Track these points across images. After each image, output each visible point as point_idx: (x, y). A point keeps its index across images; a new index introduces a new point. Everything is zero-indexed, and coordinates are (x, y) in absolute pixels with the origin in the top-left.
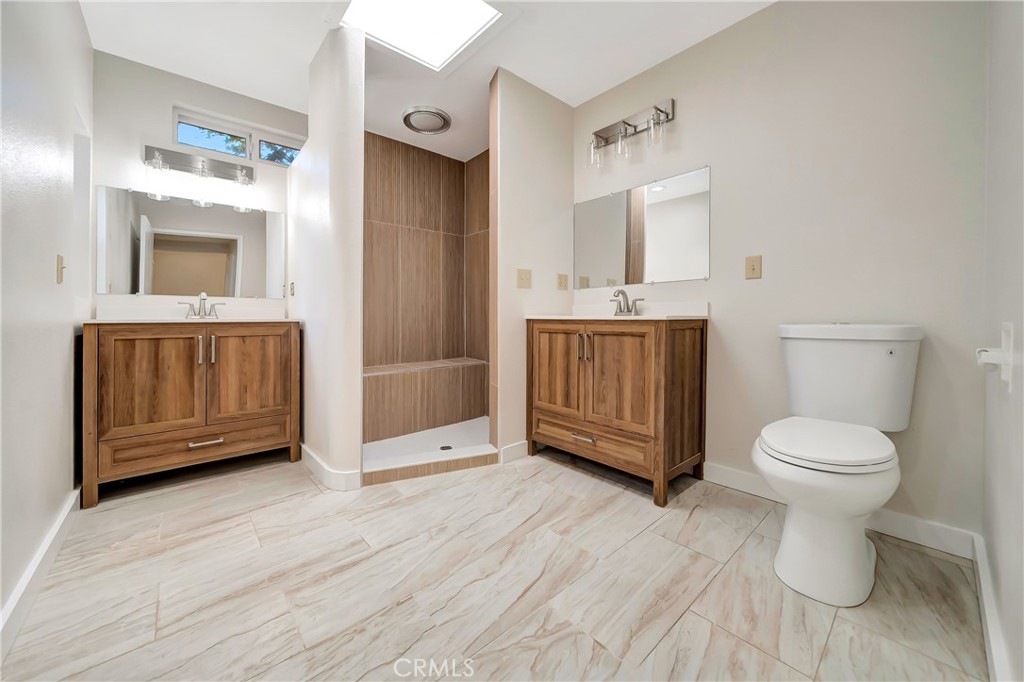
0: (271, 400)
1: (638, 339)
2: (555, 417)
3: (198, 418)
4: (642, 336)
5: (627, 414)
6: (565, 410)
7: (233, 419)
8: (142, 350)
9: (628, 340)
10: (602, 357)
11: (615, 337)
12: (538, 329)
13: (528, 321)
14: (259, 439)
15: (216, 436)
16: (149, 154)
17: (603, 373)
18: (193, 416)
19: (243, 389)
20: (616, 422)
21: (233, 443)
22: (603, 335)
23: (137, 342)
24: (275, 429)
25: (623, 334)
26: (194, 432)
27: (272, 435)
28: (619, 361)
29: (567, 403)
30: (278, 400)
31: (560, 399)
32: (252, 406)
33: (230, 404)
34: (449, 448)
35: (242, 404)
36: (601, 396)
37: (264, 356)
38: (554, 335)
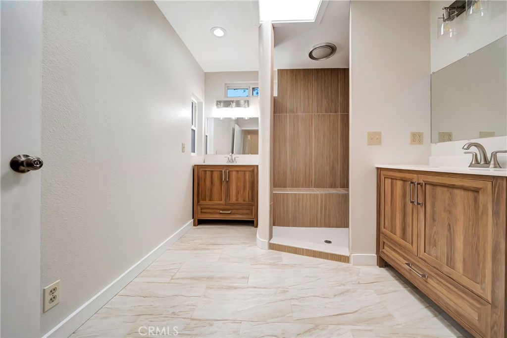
0: (247, 199)
1: (471, 194)
2: (395, 245)
3: (223, 202)
4: (476, 191)
5: (459, 266)
6: (402, 241)
7: (234, 204)
8: (208, 174)
9: (459, 193)
10: (433, 205)
11: (446, 189)
12: (384, 175)
13: (378, 168)
14: (242, 214)
15: (228, 210)
16: (218, 103)
17: (434, 220)
18: (222, 200)
19: (238, 192)
20: (446, 269)
21: (234, 214)
22: (434, 185)
23: (207, 172)
24: (248, 211)
25: (453, 187)
26: (221, 207)
27: (247, 214)
28: (450, 212)
29: (404, 236)
30: (250, 199)
31: (398, 231)
32: (240, 200)
33: (233, 199)
34: (330, 242)
35: (237, 199)
36: (432, 241)
37: (245, 180)
38: (394, 181)
